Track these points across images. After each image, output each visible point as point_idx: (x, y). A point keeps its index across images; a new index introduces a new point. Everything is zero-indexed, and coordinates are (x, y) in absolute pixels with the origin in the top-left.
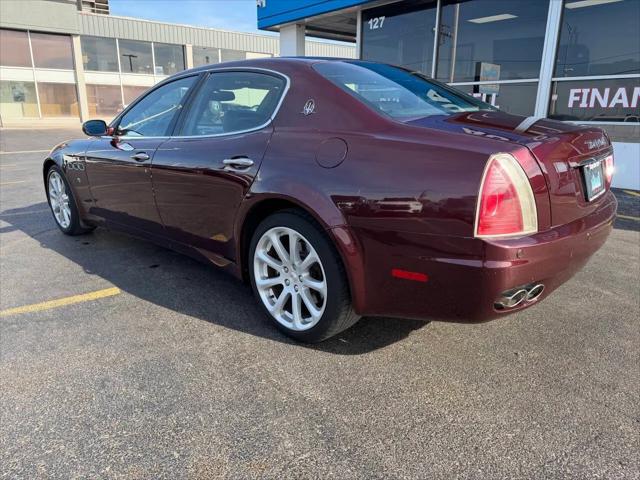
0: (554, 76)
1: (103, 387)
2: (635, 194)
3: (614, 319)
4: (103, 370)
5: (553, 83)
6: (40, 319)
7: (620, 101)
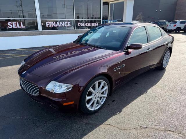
5: (41, 20)
7: (58, 25)
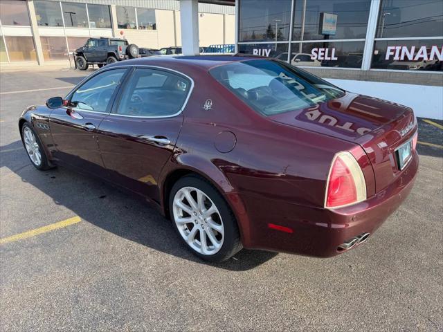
0: (376, 37)
1: (77, 302)
2: (430, 122)
3: (415, 235)
4: (75, 288)
5: (375, 42)
6: (28, 245)
7: (421, 56)
